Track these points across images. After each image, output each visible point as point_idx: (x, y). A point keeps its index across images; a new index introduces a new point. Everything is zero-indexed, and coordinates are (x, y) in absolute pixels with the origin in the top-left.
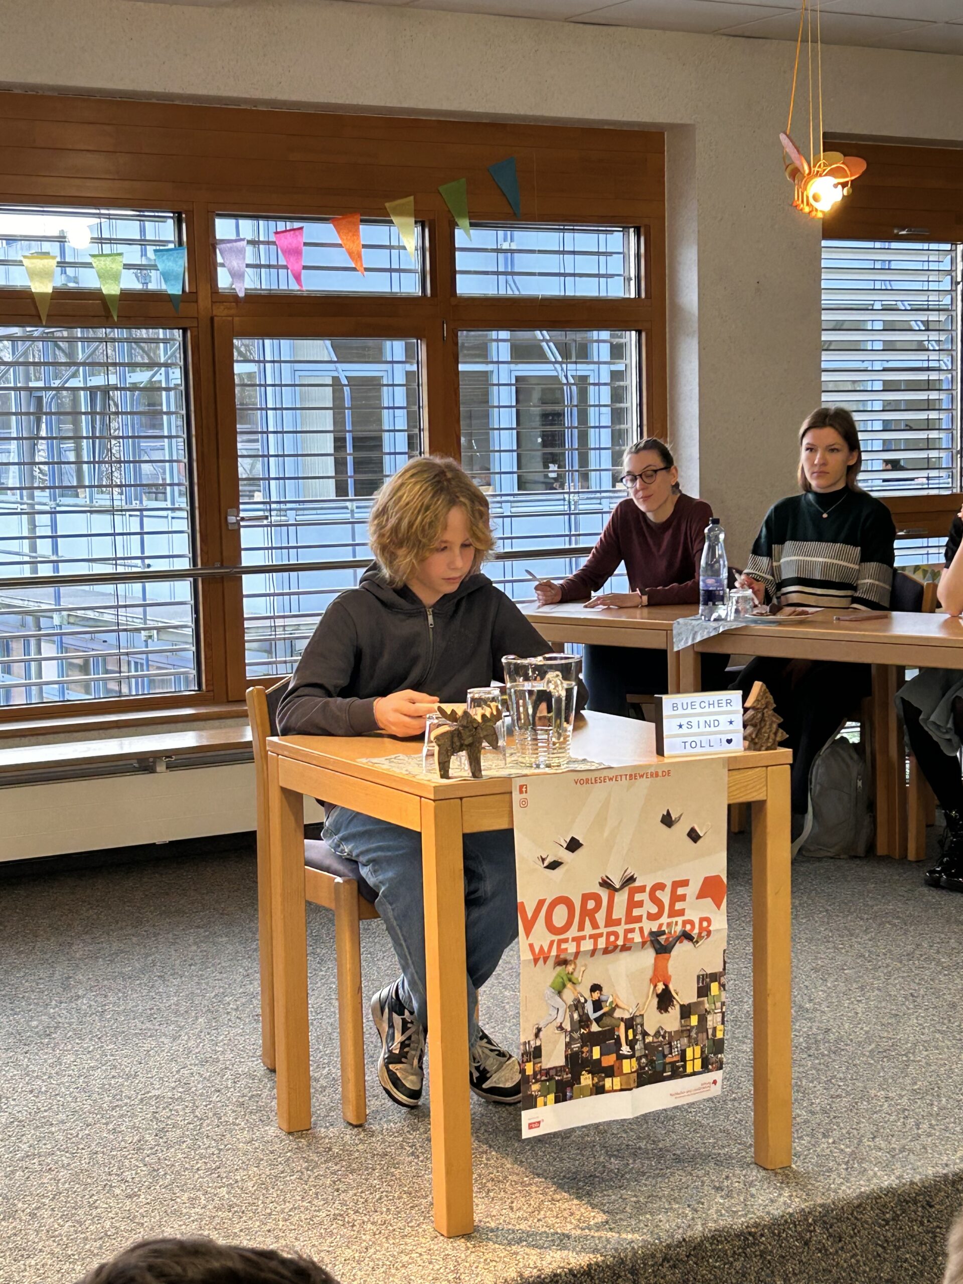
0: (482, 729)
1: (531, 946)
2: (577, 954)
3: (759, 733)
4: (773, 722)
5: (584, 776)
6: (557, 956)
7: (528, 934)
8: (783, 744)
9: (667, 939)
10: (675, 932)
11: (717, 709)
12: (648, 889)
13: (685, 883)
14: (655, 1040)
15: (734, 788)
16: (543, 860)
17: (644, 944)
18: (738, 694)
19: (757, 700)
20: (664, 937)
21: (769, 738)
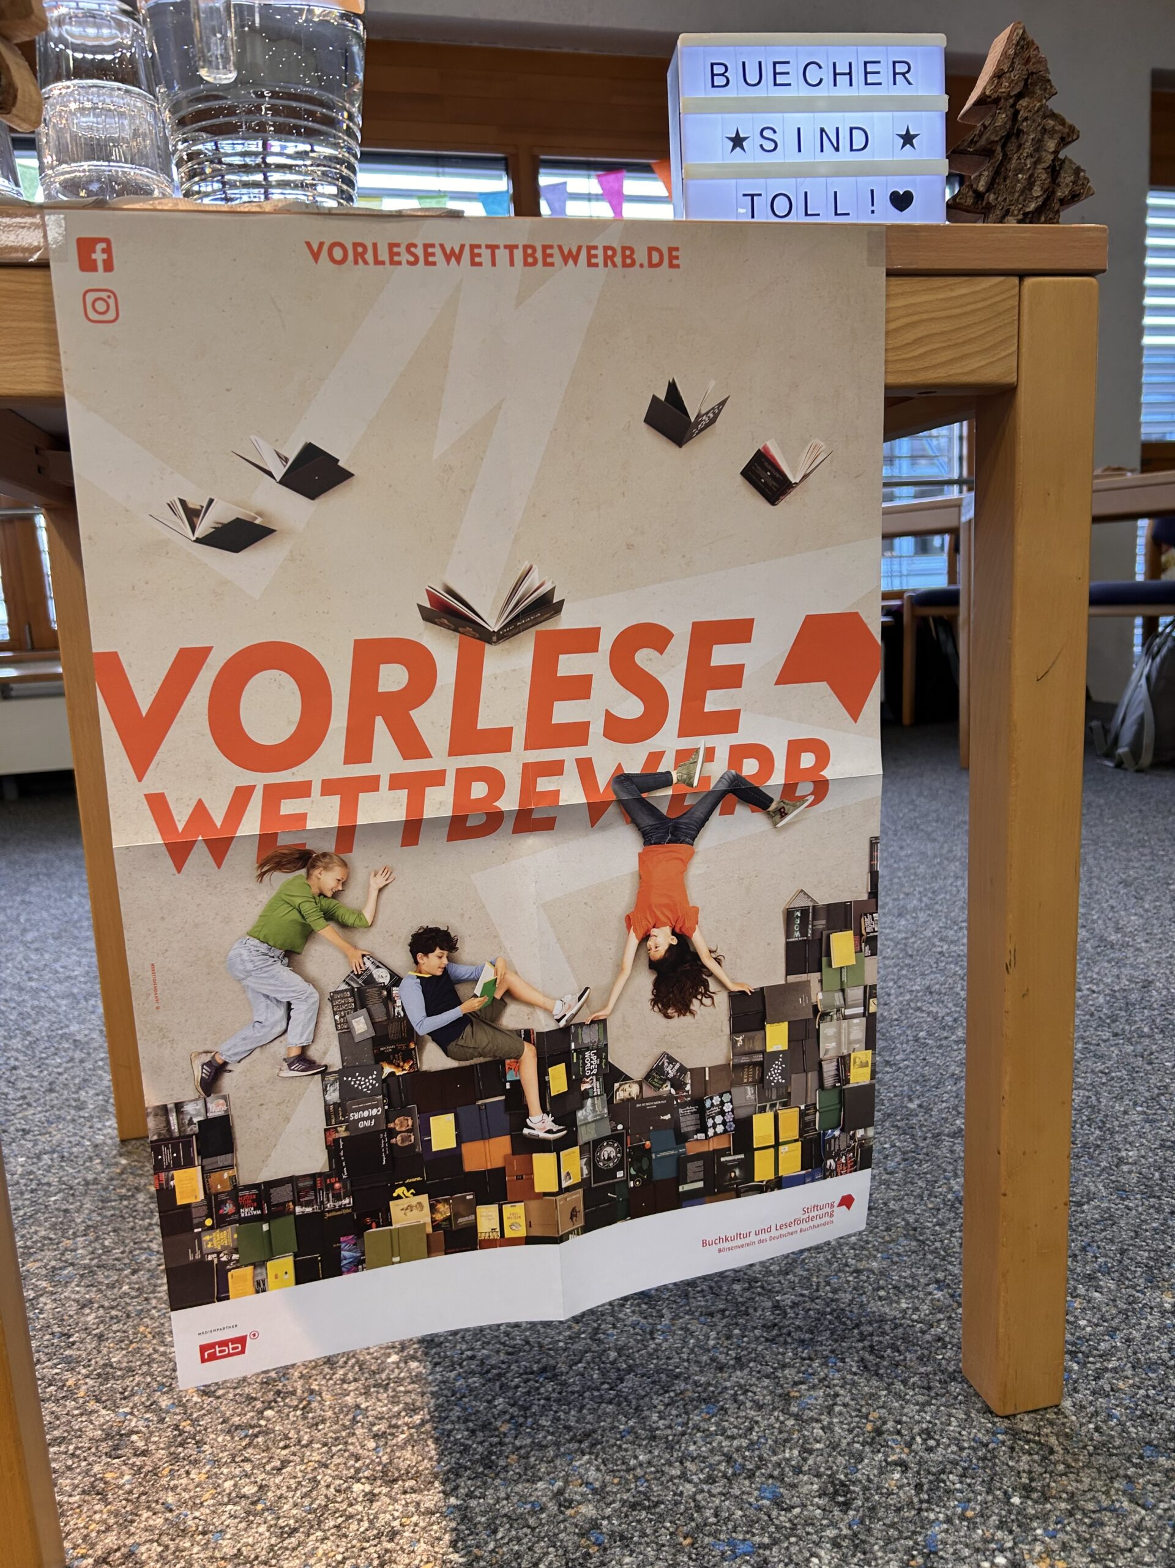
1: (158, 804)
2: (346, 835)
5: (345, 233)
6: (266, 839)
7: (140, 763)
9: (677, 799)
10: (705, 780)
11: (861, 91)
13: (738, 631)
14: (648, 1092)
17: (595, 812)
20: (669, 792)
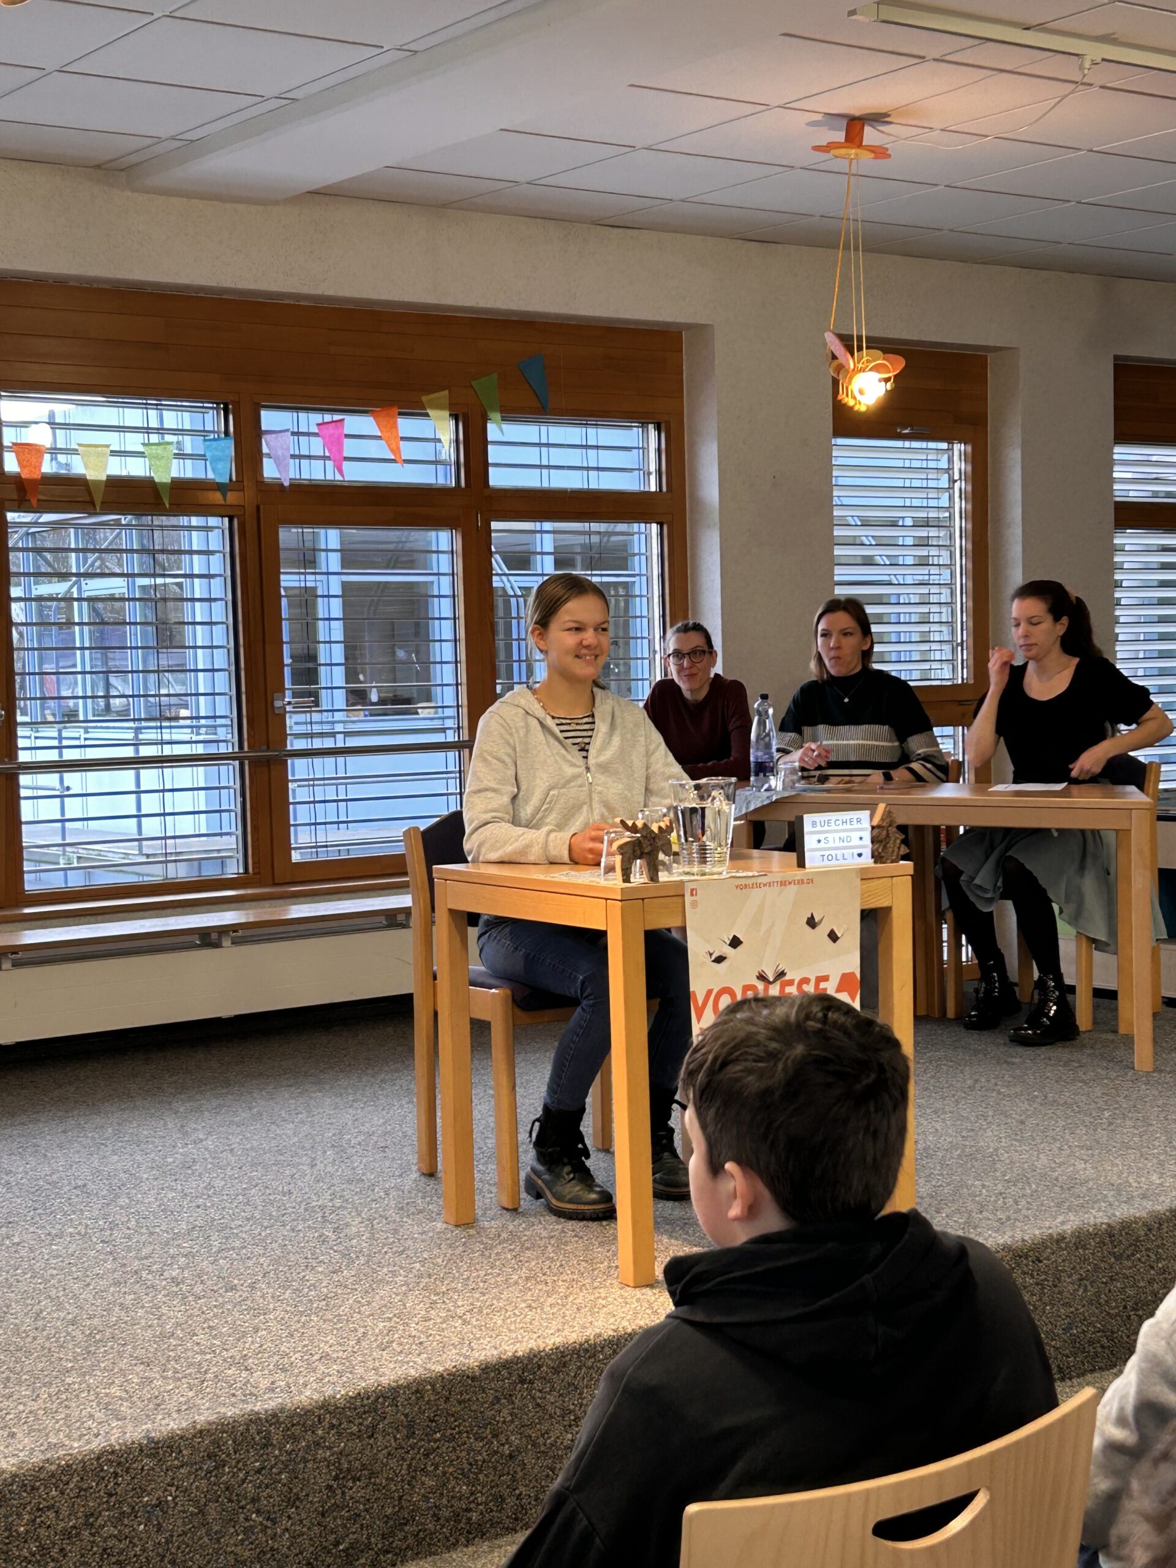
0: (659, 839)
3: (885, 847)
4: (897, 838)
5: (743, 882)
7: (699, 1020)
8: (905, 858)
11: (848, 826)
12: (796, 983)
13: (825, 978)
15: (866, 895)
16: (711, 955)
18: (868, 813)
19: (882, 820)
21: (893, 851)
